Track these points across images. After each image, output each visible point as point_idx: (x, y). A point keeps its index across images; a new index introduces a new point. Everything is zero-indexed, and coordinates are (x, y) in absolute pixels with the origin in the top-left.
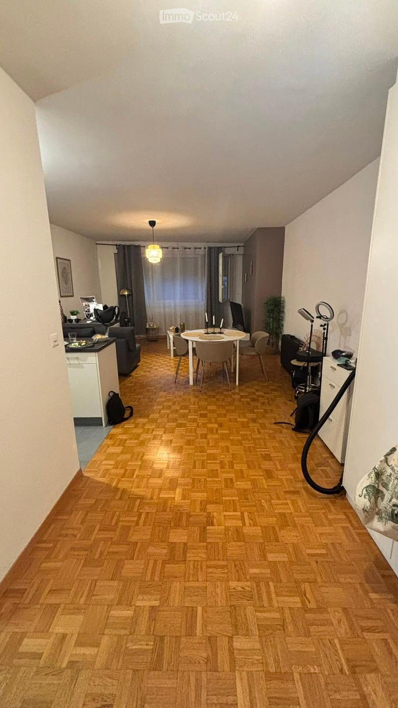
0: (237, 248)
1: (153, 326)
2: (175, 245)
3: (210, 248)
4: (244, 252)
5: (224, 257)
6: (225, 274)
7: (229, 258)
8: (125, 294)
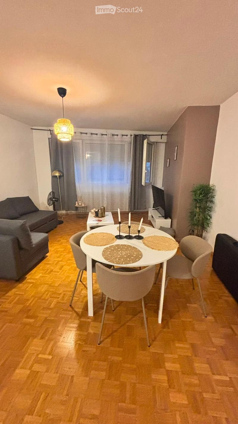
0: (161, 136)
1: (82, 205)
2: (104, 131)
3: (136, 136)
4: (167, 140)
5: (149, 144)
6: (149, 159)
7: (153, 146)
8: (56, 175)
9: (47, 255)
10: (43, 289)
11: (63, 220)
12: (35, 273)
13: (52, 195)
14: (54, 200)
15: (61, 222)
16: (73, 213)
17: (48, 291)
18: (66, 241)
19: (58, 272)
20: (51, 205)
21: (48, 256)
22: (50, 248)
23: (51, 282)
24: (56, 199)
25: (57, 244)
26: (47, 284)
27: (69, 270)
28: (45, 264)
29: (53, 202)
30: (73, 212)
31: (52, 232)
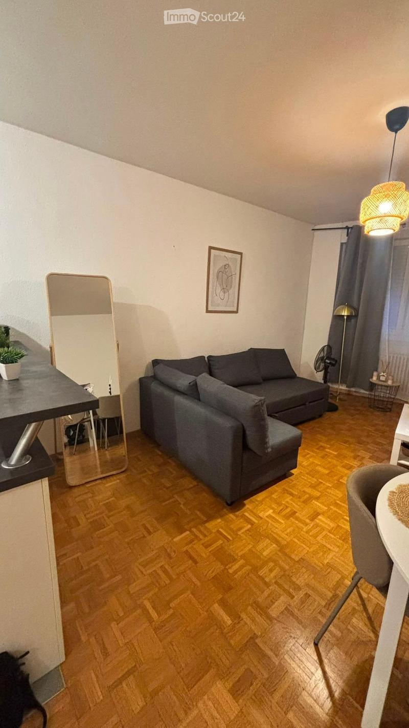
1: (386, 381)
8: (343, 314)
9: (293, 471)
10: (267, 549)
11: (337, 404)
12: (261, 502)
13: (325, 353)
14: (328, 361)
15: (333, 408)
16: (363, 393)
17: (274, 561)
18: (335, 453)
19: (307, 524)
20: (320, 371)
21: (293, 474)
22: (300, 458)
23: (286, 543)
24: (332, 362)
25: (316, 453)
26: (277, 542)
27: (330, 532)
28: (285, 491)
29: (325, 365)
30: (362, 391)
31: (311, 423)
